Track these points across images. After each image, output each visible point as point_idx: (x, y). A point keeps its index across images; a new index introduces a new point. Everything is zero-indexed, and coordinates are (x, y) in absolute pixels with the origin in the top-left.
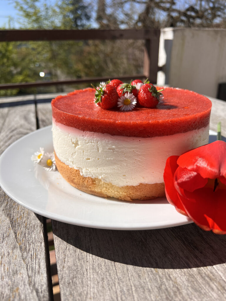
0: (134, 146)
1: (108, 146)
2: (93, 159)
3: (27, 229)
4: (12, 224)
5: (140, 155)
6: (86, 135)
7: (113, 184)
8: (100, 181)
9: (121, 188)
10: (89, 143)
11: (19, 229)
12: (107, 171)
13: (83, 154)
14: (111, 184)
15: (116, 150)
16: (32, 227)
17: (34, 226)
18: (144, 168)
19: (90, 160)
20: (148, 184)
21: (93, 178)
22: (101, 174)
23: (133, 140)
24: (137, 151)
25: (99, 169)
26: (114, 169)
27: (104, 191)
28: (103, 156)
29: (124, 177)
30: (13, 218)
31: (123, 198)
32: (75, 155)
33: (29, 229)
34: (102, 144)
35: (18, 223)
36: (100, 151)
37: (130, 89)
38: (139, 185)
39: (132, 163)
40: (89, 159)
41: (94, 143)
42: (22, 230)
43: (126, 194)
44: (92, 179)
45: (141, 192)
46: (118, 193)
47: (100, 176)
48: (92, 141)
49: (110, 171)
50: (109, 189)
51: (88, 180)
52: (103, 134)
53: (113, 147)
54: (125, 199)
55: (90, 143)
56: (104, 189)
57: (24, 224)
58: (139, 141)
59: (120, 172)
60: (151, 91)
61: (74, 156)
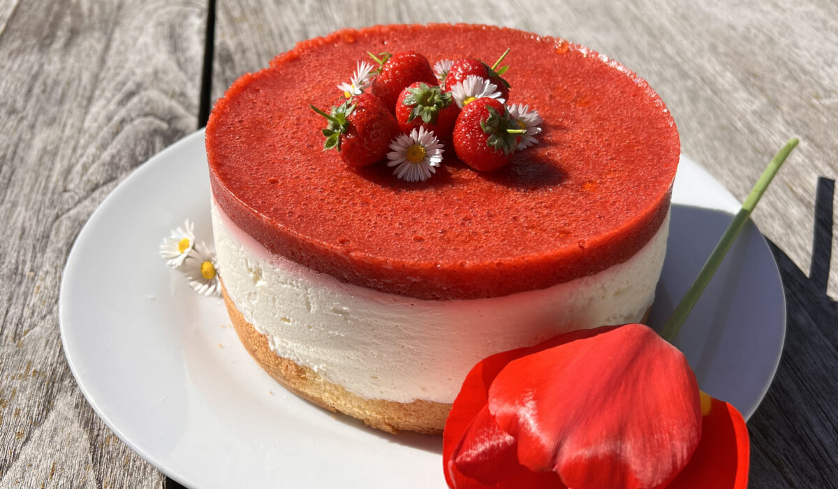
0: (398, 316)
1: (332, 305)
2: (296, 323)
3: (126, 474)
4: (94, 454)
5: (413, 338)
6: (278, 264)
7: (348, 390)
8: (315, 375)
9: (367, 402)
10: (286, 283)
11: (110, 470)
12: (332, 359)
13: (274, 306)
14: (343, 389)
15: (352, 316)
16: (139, 469)
17: (145, 468)
18: (425, 369)
19: (290, 324)
20: (438, 403)
21: (299, 364)
22: (318, 361)
23: (396, 301)
24: (406, 329)
25: (312, 349)
26: (348, 357)
27: (327, 398)
28: (321, 325)
29: (372, 380)
30: (98, 435)
31: (374, 423)
32: (255, 299)
33: (131, 475)
34: (318, 296)
35: (108, 453)
36: (312, 310)
37: (433, 108)
38: (414, 403)
39: (393, 354)
40: (289, 321)
41: (298, 287)
42: (116, 475)
43: (381, 417)
44: (296, 366)
45: (418, 418)
46: (361, 412)
47: (315, 364)
48: (294, 283)
49: (338, 360)
50: (338, 398)
51: (287, 366)
52: (320, 273)
53: (344, 308)
54: (379, 426)
55: (290, 286)
56: (327, 394)
57: (123, 459)
58: (411, 306)
59: (364, 368)
60: (488, 128)
61: (253, 300)
